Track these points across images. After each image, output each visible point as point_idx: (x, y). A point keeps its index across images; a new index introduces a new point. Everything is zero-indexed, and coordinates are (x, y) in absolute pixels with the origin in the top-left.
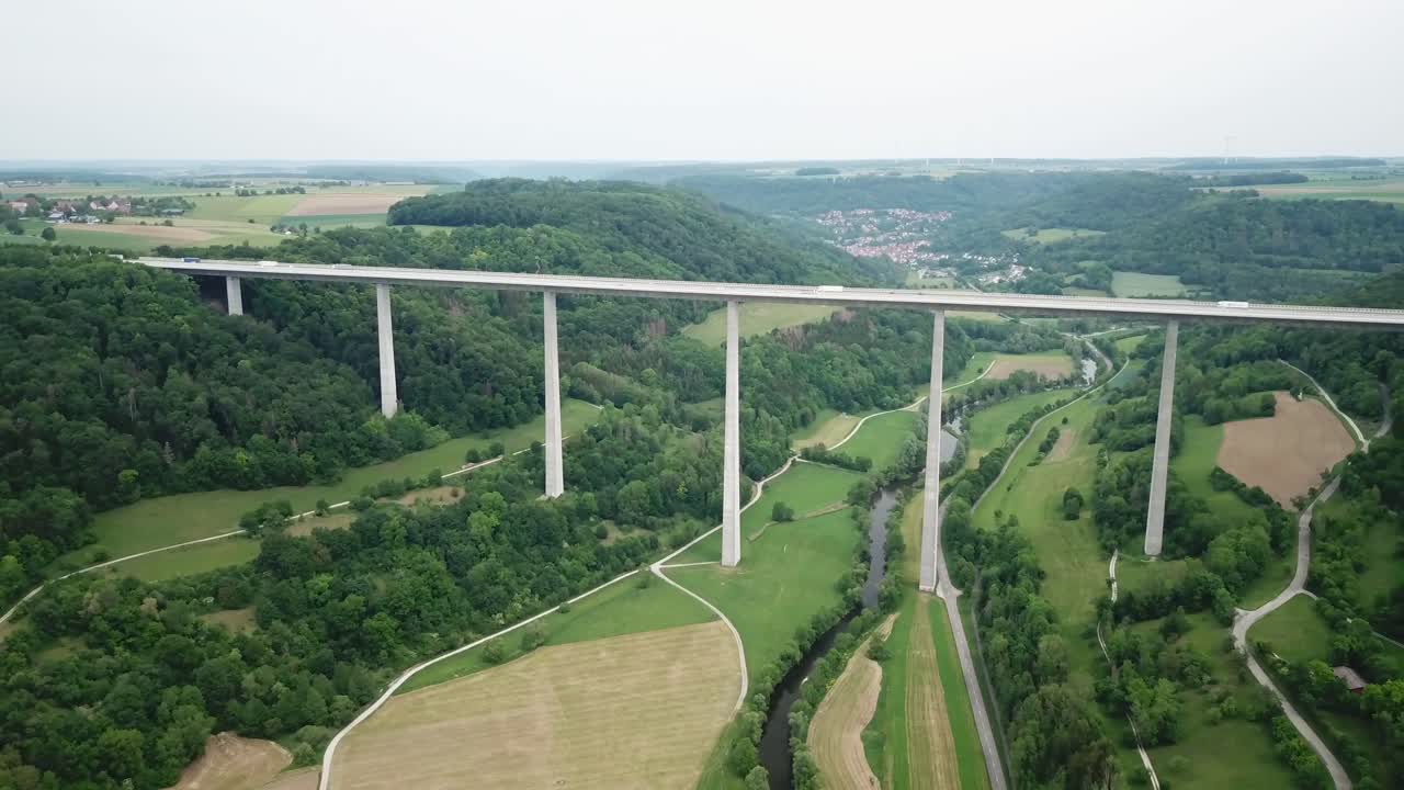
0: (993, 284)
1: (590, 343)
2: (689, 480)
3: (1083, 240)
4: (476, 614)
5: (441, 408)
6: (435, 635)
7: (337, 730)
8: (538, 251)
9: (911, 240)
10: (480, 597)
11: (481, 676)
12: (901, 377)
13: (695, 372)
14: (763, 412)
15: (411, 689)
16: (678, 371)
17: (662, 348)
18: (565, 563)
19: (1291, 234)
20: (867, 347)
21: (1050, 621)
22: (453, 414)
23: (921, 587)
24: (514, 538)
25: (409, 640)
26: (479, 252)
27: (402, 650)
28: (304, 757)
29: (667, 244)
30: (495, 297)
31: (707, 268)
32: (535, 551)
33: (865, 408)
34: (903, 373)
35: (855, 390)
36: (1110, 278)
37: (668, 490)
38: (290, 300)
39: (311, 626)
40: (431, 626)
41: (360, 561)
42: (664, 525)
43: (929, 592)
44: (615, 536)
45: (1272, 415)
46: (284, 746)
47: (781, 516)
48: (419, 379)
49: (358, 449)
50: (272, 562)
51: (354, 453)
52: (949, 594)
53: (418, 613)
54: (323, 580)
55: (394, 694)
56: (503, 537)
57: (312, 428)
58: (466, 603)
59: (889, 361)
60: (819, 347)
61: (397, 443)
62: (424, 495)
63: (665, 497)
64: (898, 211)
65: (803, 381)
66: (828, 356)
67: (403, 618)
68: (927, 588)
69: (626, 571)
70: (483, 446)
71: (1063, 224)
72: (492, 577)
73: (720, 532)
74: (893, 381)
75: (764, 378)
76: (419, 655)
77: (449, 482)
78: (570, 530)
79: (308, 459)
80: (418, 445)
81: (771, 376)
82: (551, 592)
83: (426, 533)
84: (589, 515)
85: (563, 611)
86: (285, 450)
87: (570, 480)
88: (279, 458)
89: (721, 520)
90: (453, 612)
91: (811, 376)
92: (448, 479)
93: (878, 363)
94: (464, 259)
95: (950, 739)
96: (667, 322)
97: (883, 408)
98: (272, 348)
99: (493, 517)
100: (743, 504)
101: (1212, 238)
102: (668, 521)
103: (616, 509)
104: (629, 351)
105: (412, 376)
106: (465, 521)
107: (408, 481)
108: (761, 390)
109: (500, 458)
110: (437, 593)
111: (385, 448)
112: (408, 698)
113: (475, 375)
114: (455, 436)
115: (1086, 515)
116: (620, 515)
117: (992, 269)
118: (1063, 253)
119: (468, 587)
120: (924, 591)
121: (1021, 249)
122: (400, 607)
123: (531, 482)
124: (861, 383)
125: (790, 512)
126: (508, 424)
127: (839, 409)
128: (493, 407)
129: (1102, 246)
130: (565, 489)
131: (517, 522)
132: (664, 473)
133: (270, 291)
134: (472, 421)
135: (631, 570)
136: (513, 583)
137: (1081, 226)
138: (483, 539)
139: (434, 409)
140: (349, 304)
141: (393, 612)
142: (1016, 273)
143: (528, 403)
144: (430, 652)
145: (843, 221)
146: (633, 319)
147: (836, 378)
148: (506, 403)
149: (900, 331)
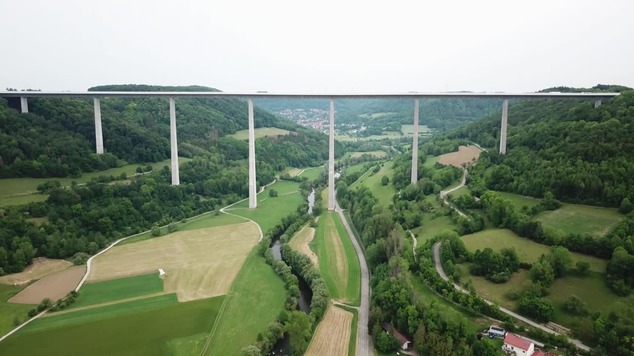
0: (354, 133)
1: (185, 137)
2: (233, 181)
3: (390, 115)
4: (147, 222)
5: (124, 152)
6: (130, 228)
7: (90, 256)
8: (160, 103)
9: (320, 120)
10: (148, 215)
11: (151, 240)
12: (318, 156)
13: (232, 148)
14: (263, 162)
15: (121, 244)
16: (225, 148)
17: (217, 140)
18: (182, 207)
19: (469, 108)
20: (305, 144)
21: (376, 202)
22: (129, 155)
23: (329, 209)
24: (160, 197)
25: (118, 228)
26: (133, 103)
27: (115, 232)
28: (78, 262)
29: (217, 105)
30: (142, 120)
31: (234, 115)
32: (169, 202)
33: (304, 166)
34: (319, 154)
35: (300, 159)
36: (400, 127)
37: (225, 184)
38: (51, 108)
39: (75, 222)
40: (128, 224)
41: (94, 202)
42: (224, 197)
43: (332, 211)
44: (202, 199)
45: (457, 151)
46: (69, 261)
47: (273, 194)
48: (113, 140)
49: (88, 164)
50: (56, 199)
51: (86, 166)
52: (340, 211)
53: (122, 219)
54: (79, 206)
55: (114, 246)
56: (156, 195)
57: (67, 154)
58: (142, 218)
59: (313, 150)
60: (285, 143)
61: (105, 163)
62: (119, 182)
63: (223, 188)
64: (314, 110)
65: (279, 155)
66: (288, 146)
67: (115, 220)
68: (331, 209)
69: (209, 211)
70: (143, 167)
71: (382, 111)
72: (153, 208)
73: (248, 200)
74: (315, 157)
75: (262, 151)
76: (123, 234)
77: (129, 179)
78: (184, 196)
79: (66, 166)
80: (114, 166)
81: (265, 150)
82: (177, 216)
83: (123, 192)
84: (191, 192)
85: (183, 222)
86: (55, 162)
87: (182, 180)
88: (53, 165)
89: (248, 196)
90: (137, 220)
91: (282, 153)
92: (129, 178)
93: (309, 150)
94: (126, 106)
95: (341, 243)
96: (219, 131)
97: (311, 166)
98: (45, 126)
99: (151, 187)
100: (257, 192)
101: (439, 110)
102: (225, 196)
103: (203, 190)
104: (203, 141)
105: (110, 139)
106: (139, 188)
107: (111, 176)
108: (261, 155)
109: (151, 171)
110: (129, 213)
111: (100, 165)
112: (120, 247)
113: (137, 140)
114: (130, 164)
115: (390, 184)
116: (205, 192)
117: (354, 128)
118: (382, 120)
119: (142, 212)
120: (330, 210)
121: (365, 120)
122: (114, 215)
123: (165, 180)
124: (302, 156)
125: (276, 193)
126: (153, 161)
127: (294, 167)
128: (146, 153)
129: (397, 117)
130: (180, 183)
131: (162, 190)
132: (223, 178)
133: (41, 105)
134: (137, 158)
135: (211, 211)
136: (162, 212)
137: (389, 112)
138: (148, 195)
139: (120, 152)
140: (78, 112)
141: (111, 217)
142: (363, 129)
143: (162, 153)
144: (128, 233)
145: (291, 113)
146: (204, 129)
147: (292, 154)
148: (152, 152)
149: (318, 140)
